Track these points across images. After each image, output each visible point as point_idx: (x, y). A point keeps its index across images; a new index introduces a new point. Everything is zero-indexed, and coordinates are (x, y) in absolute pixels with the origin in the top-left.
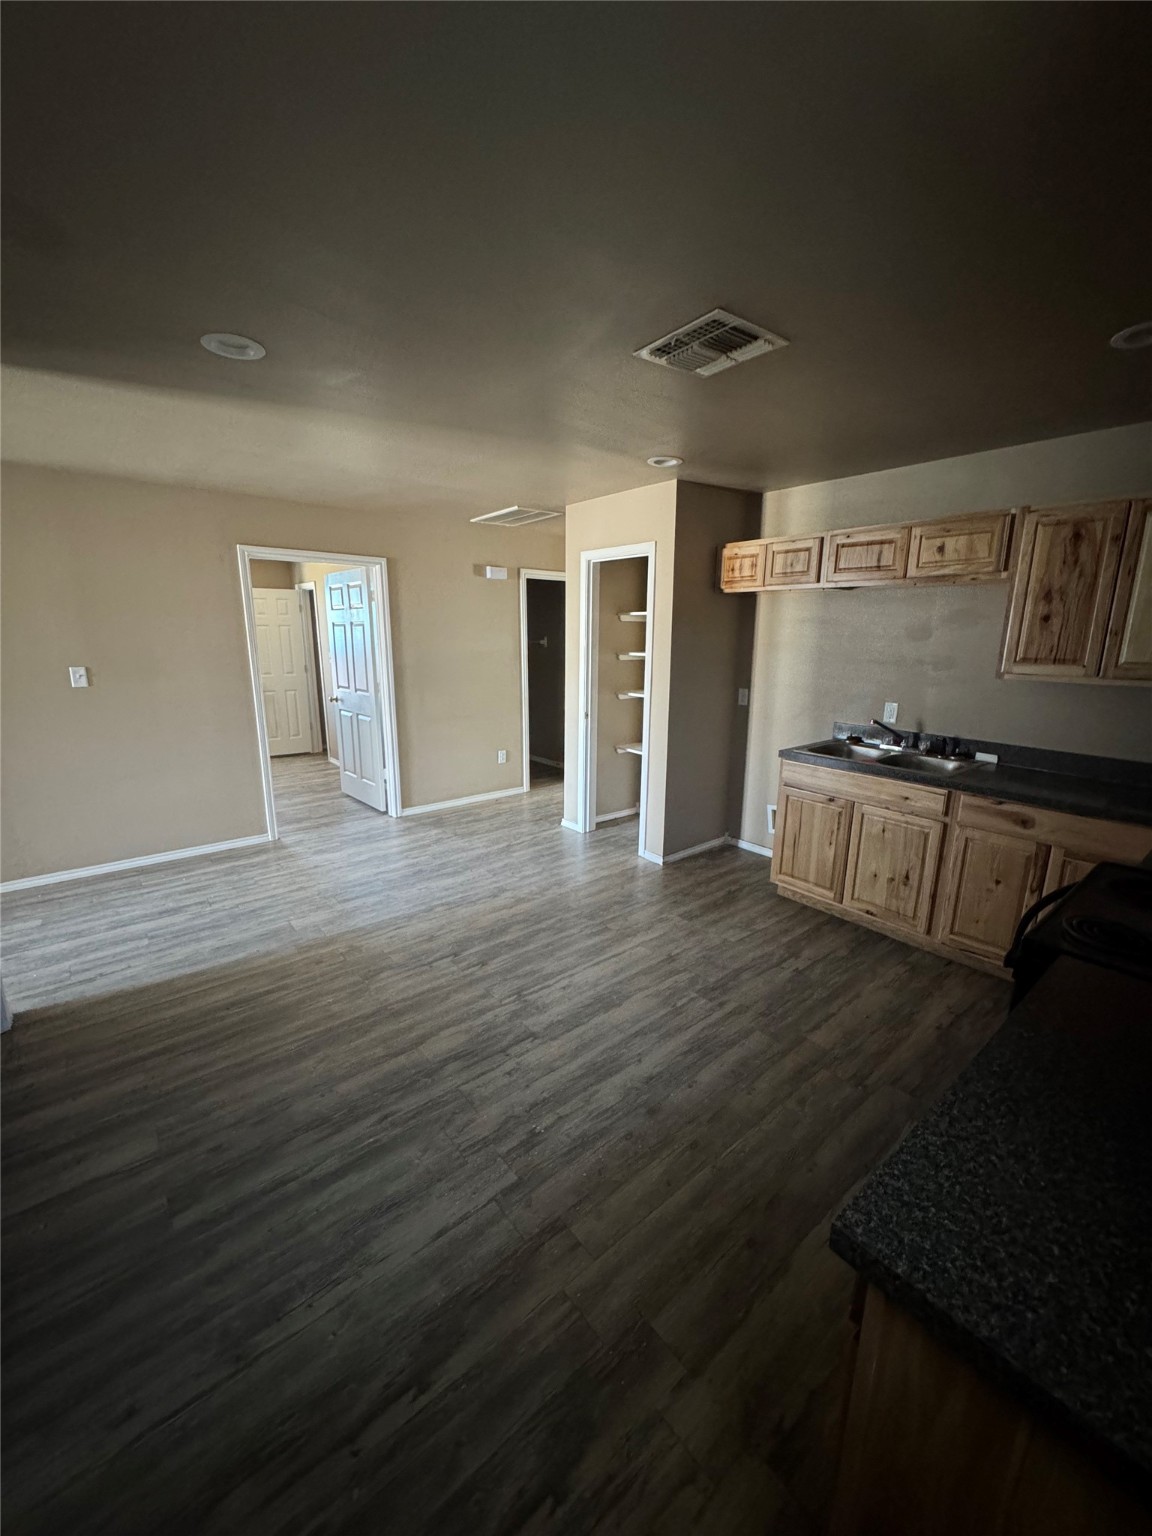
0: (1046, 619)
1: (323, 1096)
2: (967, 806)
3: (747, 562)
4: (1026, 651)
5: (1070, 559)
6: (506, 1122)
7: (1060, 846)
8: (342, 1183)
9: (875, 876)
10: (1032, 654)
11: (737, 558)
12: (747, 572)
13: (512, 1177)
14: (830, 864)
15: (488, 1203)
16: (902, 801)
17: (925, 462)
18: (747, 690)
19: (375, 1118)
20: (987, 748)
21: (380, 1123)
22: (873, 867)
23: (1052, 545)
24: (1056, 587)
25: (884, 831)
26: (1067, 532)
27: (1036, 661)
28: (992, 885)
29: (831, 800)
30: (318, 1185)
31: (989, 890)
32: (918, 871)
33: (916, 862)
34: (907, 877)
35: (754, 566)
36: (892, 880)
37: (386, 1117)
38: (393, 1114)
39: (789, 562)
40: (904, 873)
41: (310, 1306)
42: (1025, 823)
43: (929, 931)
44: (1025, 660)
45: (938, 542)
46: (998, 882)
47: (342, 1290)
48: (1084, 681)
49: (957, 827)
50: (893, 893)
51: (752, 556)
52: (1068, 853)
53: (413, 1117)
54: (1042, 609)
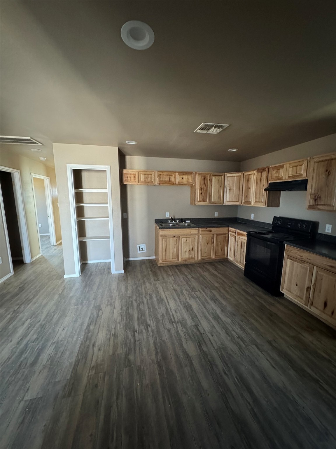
0: (201, 193)
1: (208, 395)
2: (201, 231)
3: (132, 176)
4: (199, 200)
5: (204, 183)
6: (233, 342)
7: (216, 234)
8: (255, 392)
9: (186, 251)
10: (200, 200)
11: (128, 174)
12: (132, 179)
13: (254, 346)
14: (175, 253)
15: (263, 354)
16: (190, 233)
17: (168, 158)
18: (126, 213)
19: (225, 377)
20: (188, 219)
21: (228, 375)
22: (185, 250)
23: (201, 180)
24: (202, 188)
25: (187, 241)
26: (203, 178)
27: (201, 201)
28: (207, 245)
29: (174, 237)
30: (256, 400)
31: (207, 246)
32: (194, 247)
33: (193, 245)
34: (192, 249)
35: (134, 177)
36: (189, 251)
37: (225, 373)
38: (224, 370)
39: (146, 177)
40: (192, 248)
41: (303, 408)
42: (211, 231)
43: (197, 259)
44: (199, 201)
45: (182, 177)
46: (208, 244)
47: (296, 398)
48: (208, 205)
49: (200, 235)
50: (190, 254)
51: (134, 174)
52: (217, 235)
53: (227, 365)
54: (201, 192)
